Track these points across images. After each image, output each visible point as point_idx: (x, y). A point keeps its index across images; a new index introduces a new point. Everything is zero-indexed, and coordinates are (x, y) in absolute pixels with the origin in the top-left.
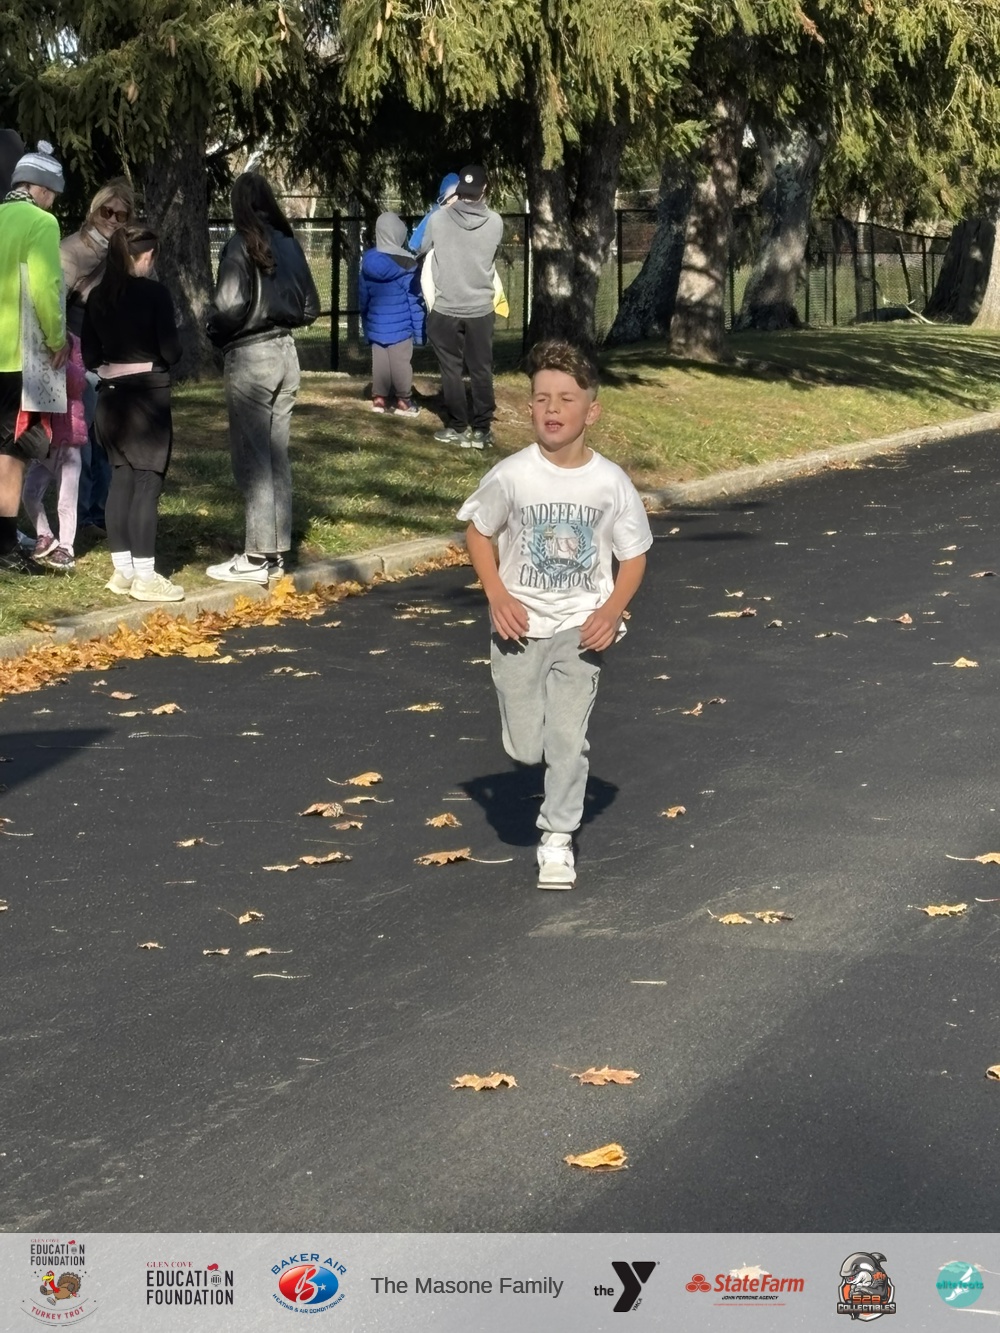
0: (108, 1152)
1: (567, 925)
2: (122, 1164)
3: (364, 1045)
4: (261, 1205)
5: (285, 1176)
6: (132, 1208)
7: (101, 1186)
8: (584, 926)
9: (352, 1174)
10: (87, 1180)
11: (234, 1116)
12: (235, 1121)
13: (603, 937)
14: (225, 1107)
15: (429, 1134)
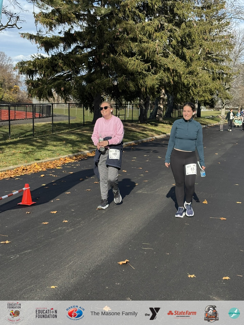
0: (81, 221)
1: (141, 191)
2: (83, 222)
3: (115, 207)
4: (100, 228)
5: (104, 224)
6: (84, 228)
7: (80, 225)
8: (143, 192)
9: (112, 224)
10: (79, 224)
11: (98, 216)
12: (98, 217)
13: (145, 193)
14: (97, 215)
15: (122, 219)
